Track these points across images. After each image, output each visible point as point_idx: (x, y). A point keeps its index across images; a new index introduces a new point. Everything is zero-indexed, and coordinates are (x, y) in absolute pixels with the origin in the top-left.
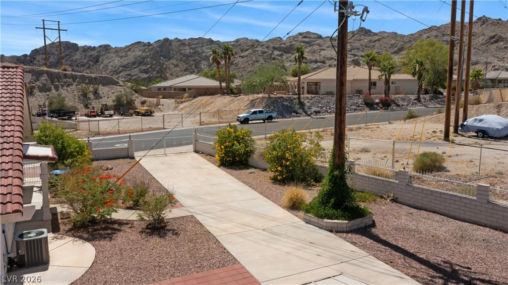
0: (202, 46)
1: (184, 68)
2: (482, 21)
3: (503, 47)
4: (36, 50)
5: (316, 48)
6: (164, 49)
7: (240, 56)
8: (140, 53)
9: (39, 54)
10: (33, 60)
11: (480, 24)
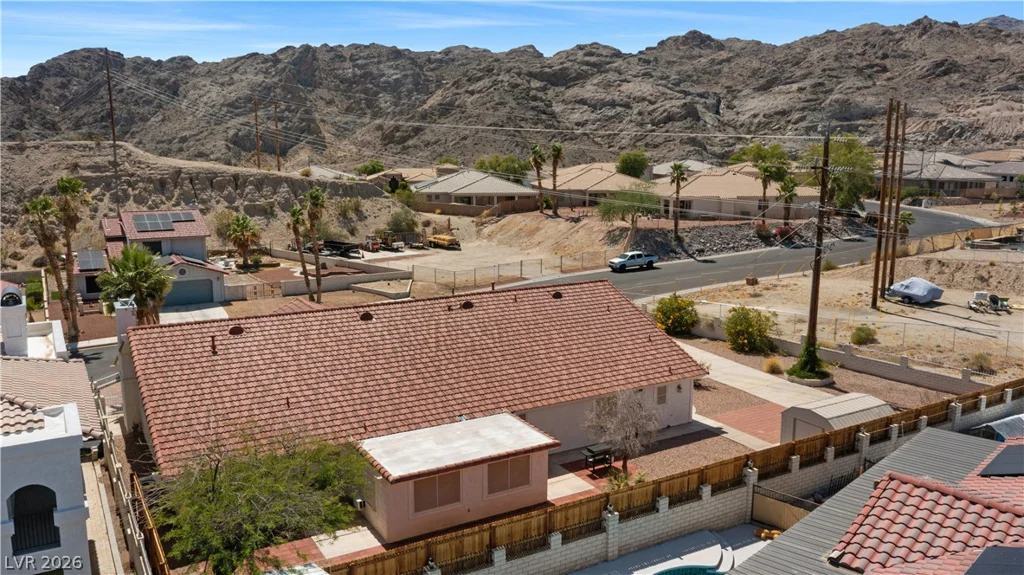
0: (379, 62)
1: (345, 107)
2: (921, 26)
3: (958, 83)
4: (41, 67)
5: (612, 76)
6: (303, 68)
7: (467, 92)
8: (260, 78)
9: (49, 76)
10: (37, 87)
11: (918, 32)
